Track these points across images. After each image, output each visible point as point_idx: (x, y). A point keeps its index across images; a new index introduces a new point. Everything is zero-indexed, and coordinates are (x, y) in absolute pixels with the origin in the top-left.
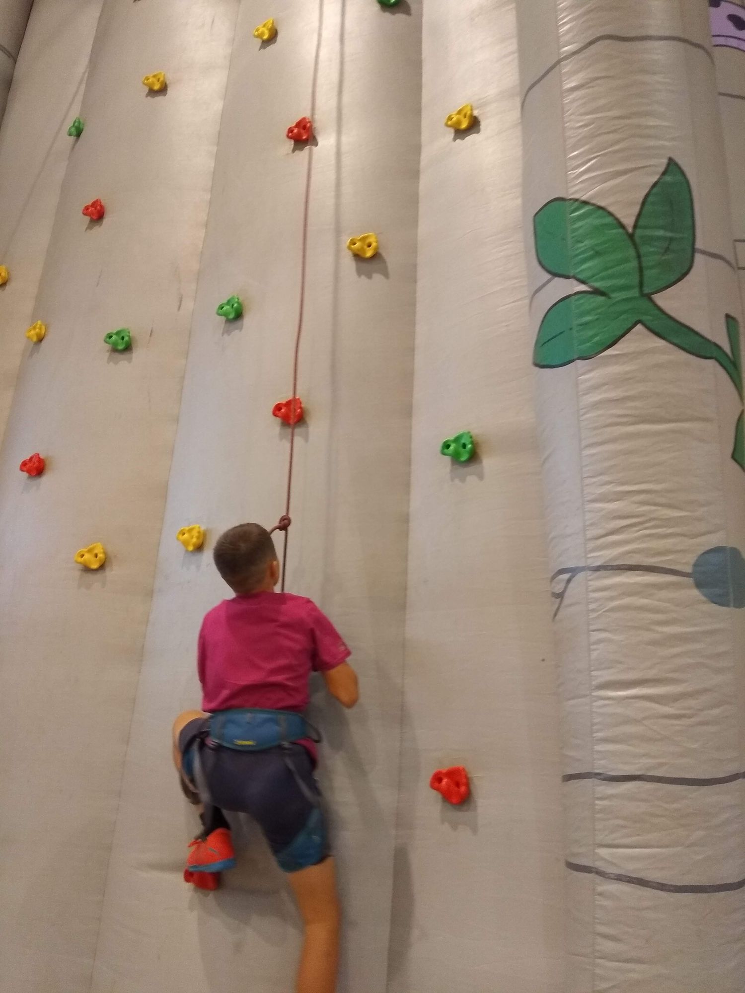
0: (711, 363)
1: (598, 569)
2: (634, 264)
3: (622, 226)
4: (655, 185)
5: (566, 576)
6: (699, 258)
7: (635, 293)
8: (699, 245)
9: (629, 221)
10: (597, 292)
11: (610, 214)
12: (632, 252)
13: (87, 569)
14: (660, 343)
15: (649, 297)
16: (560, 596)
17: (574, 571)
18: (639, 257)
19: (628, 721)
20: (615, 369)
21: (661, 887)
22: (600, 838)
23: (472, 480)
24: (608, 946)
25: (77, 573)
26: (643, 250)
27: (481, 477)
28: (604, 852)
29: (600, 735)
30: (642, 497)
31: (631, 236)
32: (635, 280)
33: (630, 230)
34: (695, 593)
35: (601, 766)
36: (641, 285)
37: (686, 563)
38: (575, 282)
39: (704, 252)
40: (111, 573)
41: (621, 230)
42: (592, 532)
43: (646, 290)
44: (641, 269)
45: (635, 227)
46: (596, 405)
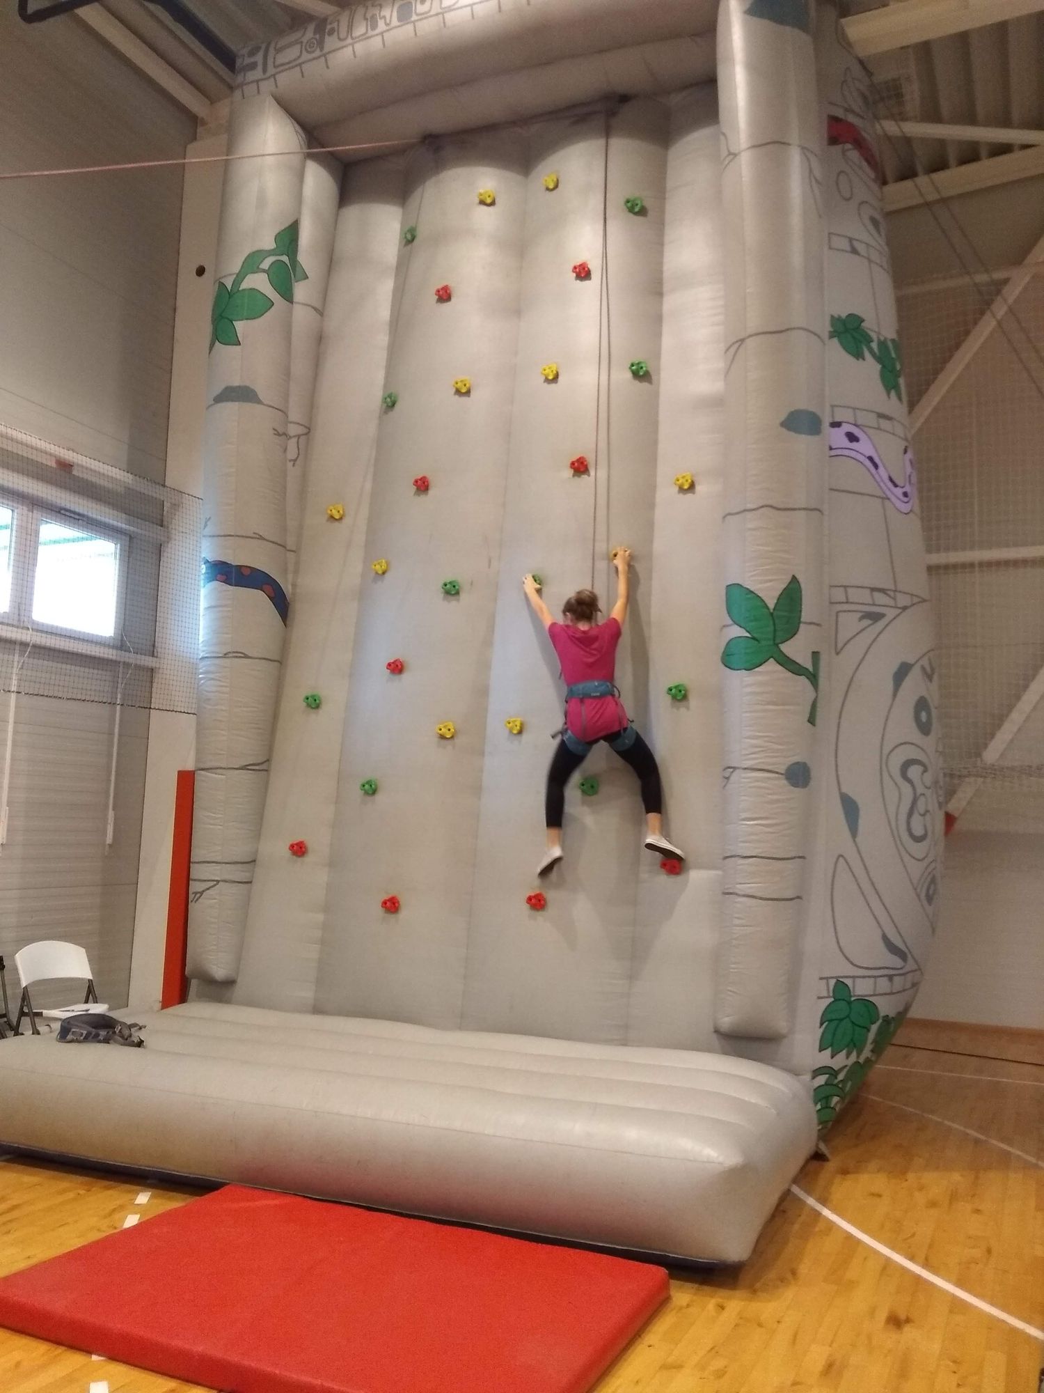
0: (803, 677)
1: (745, 769)
2: (772, 628)
3: (767, 608)
4: (785, 589)
5: (732, 770)
6: (802, 627)
7: (771, 643)
8: (802, 620)
9: (771, 606)
10: (753, 638)
11: (763, 601)
12: (771, 622)
13: (442, 737)
14: (780, 668)
15: (777, 645)
16: (728, 778)
17: (735, 768)
18: (774, 624)
19: (752, 834)
20: (760, 678)
21: (761, 899)
22: (739, 881)
23: (683, 710)
24: (737, 922)
25: (436, 739)
26: (777, 621)
27: (688, 708)
28: (738, 886)
29: (740, 840)
30: (766, 739)
31: (772, 614)
32: (771, 636)
33: (772, 611)
34: (785, 782)
35: (740, 852)
36: (774, 640)
37: (782, 769)
38: (744, 631)
39: (805, 623)
40: (457, 741)
41: (766, 610)
42: (744, 752)
43: (777, 641)
44: (775, 631)
45: (774, 609)
46: (751, 693)
